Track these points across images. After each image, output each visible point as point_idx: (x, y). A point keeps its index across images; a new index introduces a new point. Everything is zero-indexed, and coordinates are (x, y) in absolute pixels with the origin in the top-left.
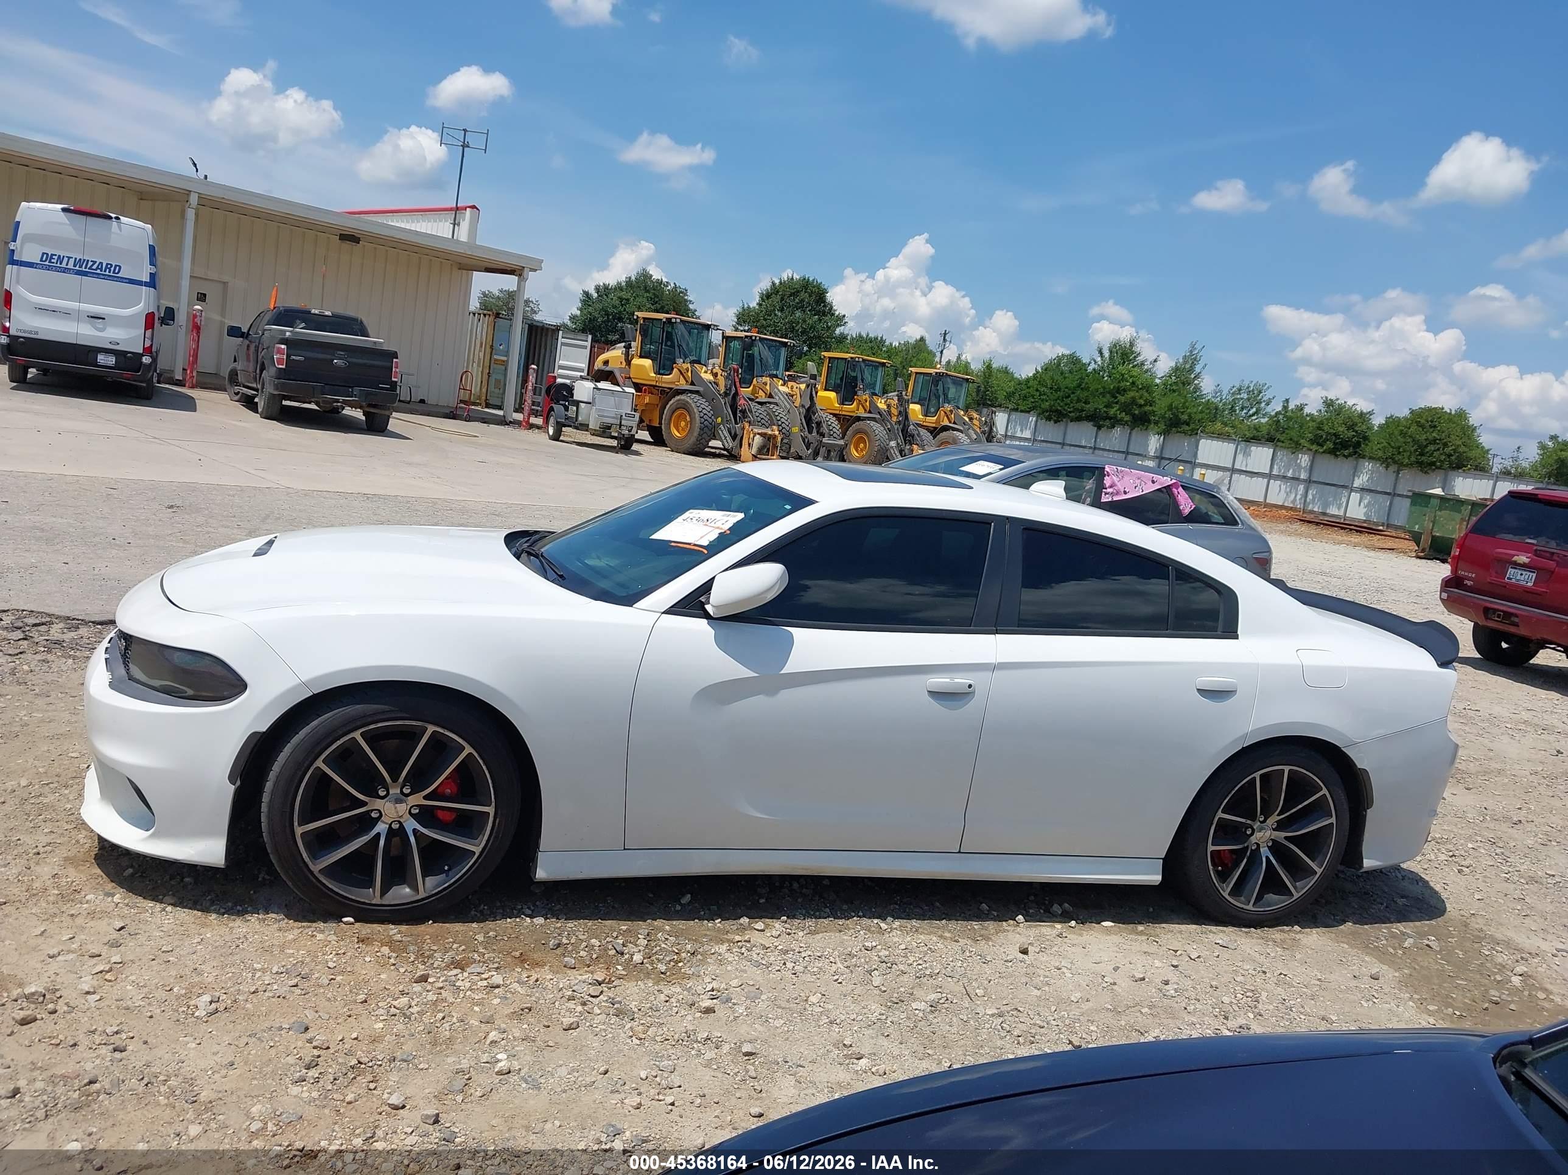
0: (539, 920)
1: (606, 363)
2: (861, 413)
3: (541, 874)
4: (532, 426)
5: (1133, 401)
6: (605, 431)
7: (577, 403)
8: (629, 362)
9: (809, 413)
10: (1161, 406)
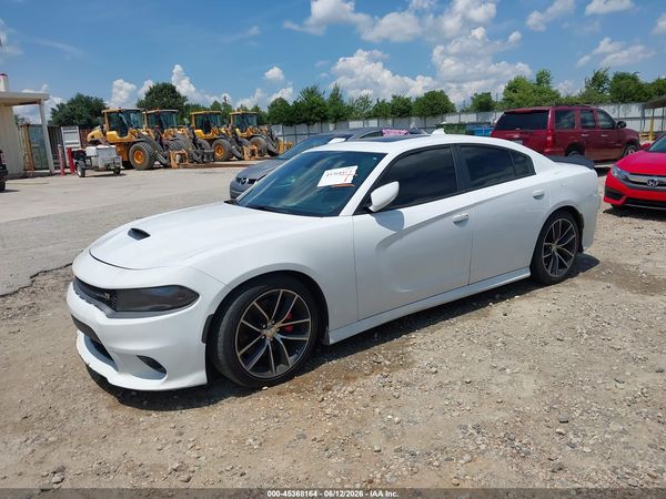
0: (334, 362)
1: (93, 137)
2: (215, 136)
3: (332, 341)
4: (66, 174)
5: (320, 111)
6: (107, 168)
7: (90, 158)
8: (105, 134)
9: (194, 141)
10: (331, 112)
